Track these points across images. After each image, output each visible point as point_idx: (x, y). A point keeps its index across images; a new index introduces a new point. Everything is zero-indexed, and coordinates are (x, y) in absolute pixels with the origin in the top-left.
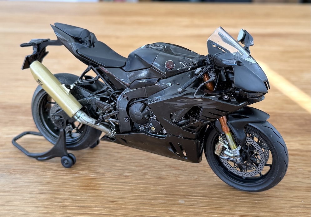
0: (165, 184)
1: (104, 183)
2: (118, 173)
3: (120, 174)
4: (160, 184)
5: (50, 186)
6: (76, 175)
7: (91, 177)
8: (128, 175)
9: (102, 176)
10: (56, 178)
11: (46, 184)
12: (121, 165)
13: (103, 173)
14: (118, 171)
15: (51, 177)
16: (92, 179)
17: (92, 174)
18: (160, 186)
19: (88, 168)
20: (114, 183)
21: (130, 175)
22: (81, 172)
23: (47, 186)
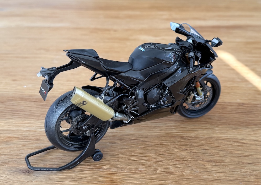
0: (174, 180)
1: (124, 178)
2: (134, 167)
3: (136, 169)
4: (170, 179)
5: (80, 182)
6: (101, 170)
7: (113, 172)
8: (142, 169)
9: (121, 171)
10: (84, 173)
11: (77, 180)
12: (136, 160)
13: (122, 168)
14: (134, 166)
15: (80, 172)
16: (114, 174)
17: (113, 169)
18: (170, 182)
19: (109, 163)
20: (132, 179)
21: (144, 170)
22: (104, 167)
23: (78, 182)
